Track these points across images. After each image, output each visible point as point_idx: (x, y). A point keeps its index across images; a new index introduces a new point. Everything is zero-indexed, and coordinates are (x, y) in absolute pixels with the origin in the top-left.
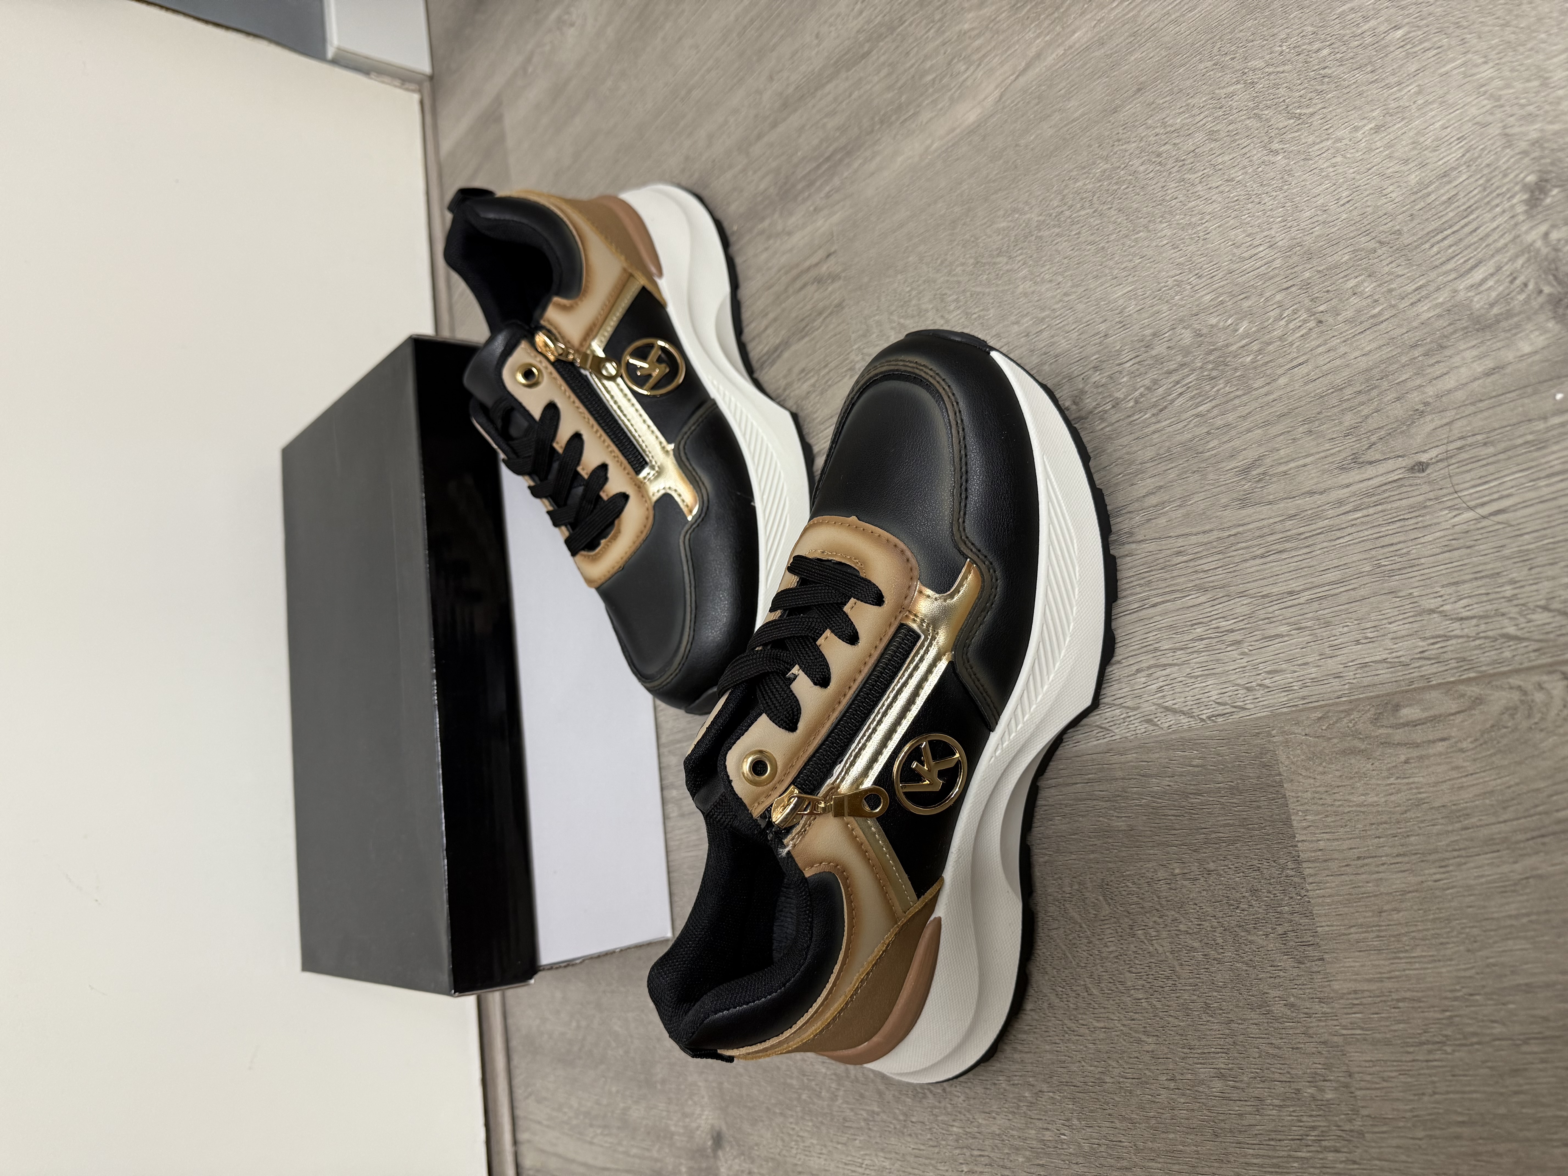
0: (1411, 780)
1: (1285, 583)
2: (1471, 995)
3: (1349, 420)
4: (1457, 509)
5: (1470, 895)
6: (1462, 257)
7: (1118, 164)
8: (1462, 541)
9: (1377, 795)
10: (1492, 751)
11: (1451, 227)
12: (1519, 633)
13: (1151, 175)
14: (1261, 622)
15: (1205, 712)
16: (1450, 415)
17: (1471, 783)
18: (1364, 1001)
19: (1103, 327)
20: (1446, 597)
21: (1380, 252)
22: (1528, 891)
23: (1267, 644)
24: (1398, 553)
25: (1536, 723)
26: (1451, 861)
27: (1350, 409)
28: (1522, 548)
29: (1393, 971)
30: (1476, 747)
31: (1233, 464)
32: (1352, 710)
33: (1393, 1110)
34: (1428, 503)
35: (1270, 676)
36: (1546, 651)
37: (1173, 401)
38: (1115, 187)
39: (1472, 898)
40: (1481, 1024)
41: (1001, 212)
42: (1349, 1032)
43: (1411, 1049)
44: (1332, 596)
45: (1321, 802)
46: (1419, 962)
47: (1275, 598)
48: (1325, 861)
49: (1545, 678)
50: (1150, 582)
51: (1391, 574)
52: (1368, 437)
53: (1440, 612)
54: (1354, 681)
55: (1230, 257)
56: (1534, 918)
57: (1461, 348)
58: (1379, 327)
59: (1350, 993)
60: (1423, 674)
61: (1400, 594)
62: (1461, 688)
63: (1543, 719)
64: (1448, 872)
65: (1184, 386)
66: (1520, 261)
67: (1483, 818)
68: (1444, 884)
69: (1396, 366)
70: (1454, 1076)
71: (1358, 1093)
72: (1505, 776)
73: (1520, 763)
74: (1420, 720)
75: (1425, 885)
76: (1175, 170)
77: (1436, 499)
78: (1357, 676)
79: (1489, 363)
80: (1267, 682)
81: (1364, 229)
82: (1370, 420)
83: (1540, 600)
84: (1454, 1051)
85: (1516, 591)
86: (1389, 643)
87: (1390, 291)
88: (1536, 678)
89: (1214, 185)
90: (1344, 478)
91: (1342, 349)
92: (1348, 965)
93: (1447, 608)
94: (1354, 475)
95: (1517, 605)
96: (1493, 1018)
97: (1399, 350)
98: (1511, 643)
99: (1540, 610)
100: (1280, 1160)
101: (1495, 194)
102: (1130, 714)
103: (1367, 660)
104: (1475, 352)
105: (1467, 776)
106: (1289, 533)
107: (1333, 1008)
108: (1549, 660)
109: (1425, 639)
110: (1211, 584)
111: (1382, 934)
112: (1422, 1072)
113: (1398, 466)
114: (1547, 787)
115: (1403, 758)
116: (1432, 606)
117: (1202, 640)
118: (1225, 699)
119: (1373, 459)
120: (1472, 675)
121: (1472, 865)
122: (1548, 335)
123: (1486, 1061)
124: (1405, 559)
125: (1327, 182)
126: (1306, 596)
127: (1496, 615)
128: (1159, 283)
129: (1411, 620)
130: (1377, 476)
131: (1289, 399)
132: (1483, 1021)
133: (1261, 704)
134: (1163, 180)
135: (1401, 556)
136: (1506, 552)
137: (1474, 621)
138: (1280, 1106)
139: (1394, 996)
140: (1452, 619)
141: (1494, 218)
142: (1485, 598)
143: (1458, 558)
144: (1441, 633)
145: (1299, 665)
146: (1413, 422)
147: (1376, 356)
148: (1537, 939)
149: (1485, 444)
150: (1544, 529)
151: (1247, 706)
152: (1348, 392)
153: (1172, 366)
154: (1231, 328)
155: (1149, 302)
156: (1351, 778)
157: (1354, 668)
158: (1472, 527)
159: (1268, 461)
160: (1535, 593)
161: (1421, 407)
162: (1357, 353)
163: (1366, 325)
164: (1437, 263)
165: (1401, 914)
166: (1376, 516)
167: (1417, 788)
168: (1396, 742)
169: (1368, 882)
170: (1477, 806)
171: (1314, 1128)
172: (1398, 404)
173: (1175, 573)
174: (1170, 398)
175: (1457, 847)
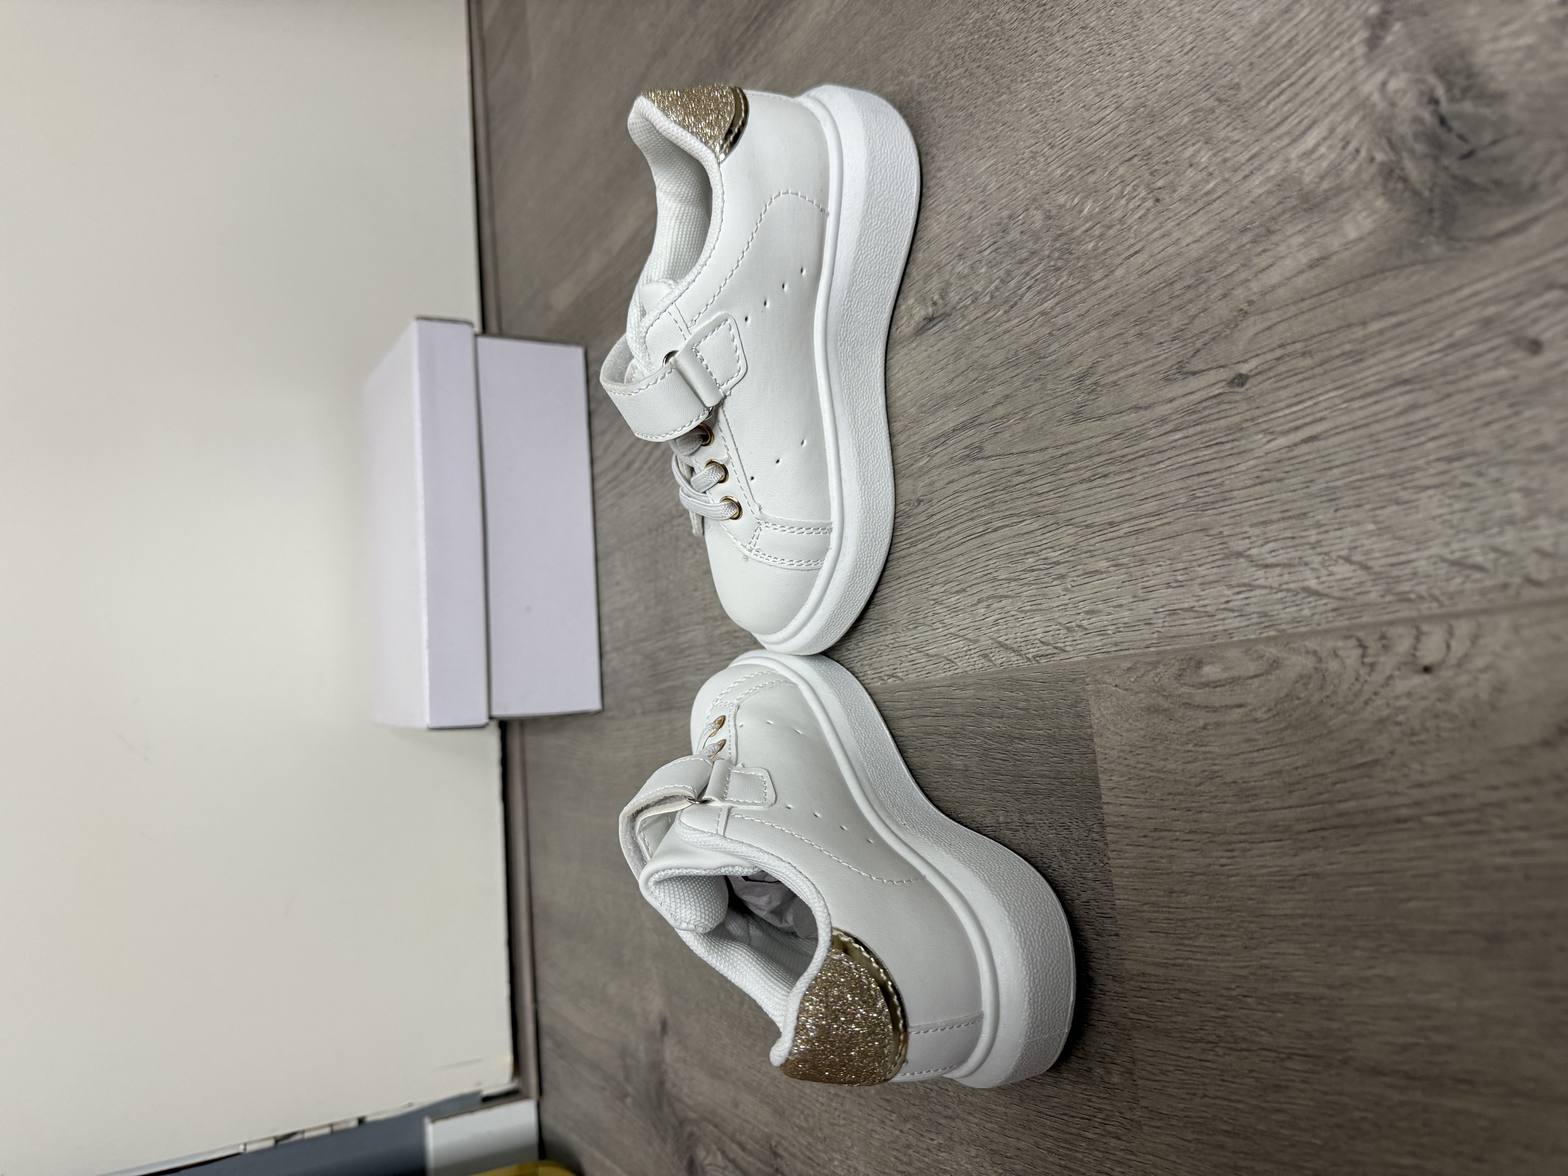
0: (1207, 749)
1: (1107, 513)
2: (1245, 996)
3: (1177, 320)
4: (1272, 433)
5: (1252, 886)
6: (1296, 117)
7: (987, 13)
8: (1273, 472)
9: (1176, 762)
10: (1283, 725)
11: (1289, 77)
12: (1320, 588)
13: (1016, 24)
14: (1083, 555)
15: (1031, 650)
16: (1274, 316)
17: (1262, 760)
18: (1152, 985)
19: (967, 208)
20: (1253, 539)
21: (1218, 112)
22: (1304, 889)
23: (1087, 580)
24: (1213, 483)
25: (1328, 697)
26: (1238, 846)
27: (1180, 308)
28: (1331, 484)
29: (1178, 958)
30: (1269, 718)
31: (1071, 371)
32: (1158, 662)
33: (1168, 1106)
34: (1245, 425)
35: (1088, 617)
36: (1345, 611)
37: (1022, 296)
38: (985, 41)
39: (1253, 889)
40: (1251, 1029)
41: (889, 75)
42: (1136, 1016)
43: (1188, 1045)
44: (1149, 529)
45: (1125, 762)
46: (1201, 952)
47: (1097, 529)
48: (1127, 828)
49: (1340, 644)
50: (993, 503)
51: (1205, 507)
52: (1193, 342)
53: (1247, 557)
54: (1162, 630)
55: (1080, 123)
56: (1307, 920)
57: (1288, 233)
58: (1211, 207)
59: (1139, 975)
60: (1226, 627)
61: (1212, 532)
62: (1261, 647)
63: (1334, 692)
64: (1233, 857)
65: (1033, 278)
66: (1355, 120)
67: (1269, 800)
68: (1229, 870)
69: (1224, 255)
70: (1223, 1080)
71: (1140, 1082)
72: (1294, 756)
73: (1308, 741)
74: (1220, 680)
75: (1212, 868)
76: (1036, 17)
77: (1252, 420)
78: (1166, 624)
79: (1314, 253)
80: (1085, 623)
81: (1204, 83)
82: (1197, 322)
83: (1343, 549)
84: (1225, 1054)
85: (1321, 537)
86: (1197, 589)
87: (1225, 161)
88: (1330, 644)
89: (1070, 34)
90: (1169, 392)
91: (1176, 235)
92: (1139, 944)
93: (1254, 551)
94: (1177, 389)
95: (1320, 554)
96: (1262, 1025)
97: (1229, 236)
98: (1311, 599)
99: (1341, 561)
100: (1072, 1137)
101: (1335, 33)
102: (971, 647)
103: (1176, 607)
104: (1300, 239)
105: (1258, 750)
106: (1114, 455)
107: (1124, 988)
108: (1346, 623)
109: (1230, 587)
110: (1044, 510)
111: (1171, 916)
112: (1195, 1071)
113: (1219, 378)
114: (1331, 772)
115: (1201, 723)
116: (1240, 549)
117: (1033, 571)
118: (1049, 639)
119: (1196, 369)
120: (1272, 633)
121: (1255, 852)
122: (1376, 216)
123: (1251, 1071)
124: (1218, 491)
125: (1173, 25)
126: (1125, 528)
127: (1300, 564)
128: (1017, 155)
129: (1219, 563)
130: (1199, 390)
131: (1124, 294)
132: (1253, 1027)
133: (1079, 647)
134: (1025, 30)
135: (1215, 487)
136: (1314, 488)
137: (1278, 570)
138: (1075, 1082)
139: (1178, 985)
140: (1257, 566)
141: (1331, 65)
142: (1290, 543)
143: (1268, 493)
144: (1246, 581)
145: (1115, 607)
146: (1237, 325)
147: (1206, 243)
148: (1309, 945)
149: (1303, 354)
150: (1353, 462)
151: (1067, 649)
152: (1179, 286)
153: (1024, 254)
154: (1077, 208)
155: (1008, 177)
156: (1154, 740)
157: (1162, 615)
158: (1284, 456)
159: (1101, 369)
160: (1338, 541)
161: (1245, 306)
162: (1189, 240)
163: (1200, 204)
164: (1271, 125)
165: (1189, 897)
166: (1195, 438)
167: (1213, 759)
168: (1196, 704)
169: (1162, 858)
170: (1265, 787)
171: (1100, 1110)
172: (1222, 303)
173: (1015, 495)
174: (1020, 292)
175: (1243, 831)
